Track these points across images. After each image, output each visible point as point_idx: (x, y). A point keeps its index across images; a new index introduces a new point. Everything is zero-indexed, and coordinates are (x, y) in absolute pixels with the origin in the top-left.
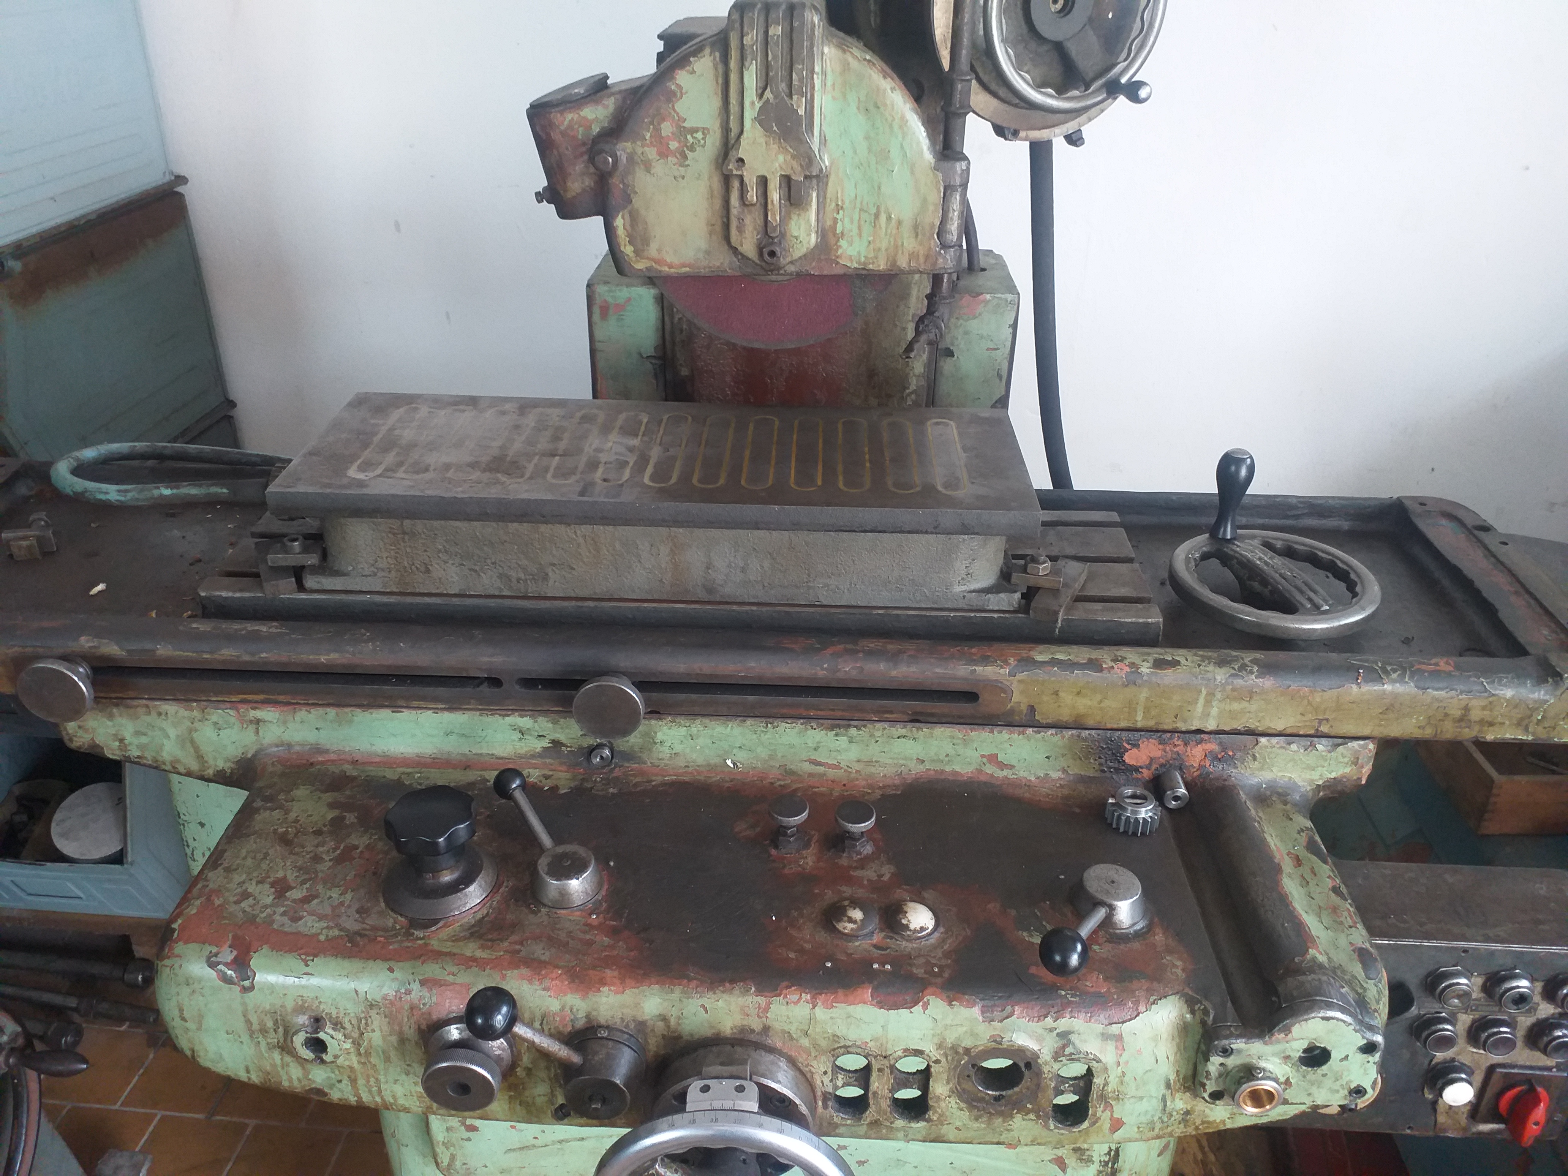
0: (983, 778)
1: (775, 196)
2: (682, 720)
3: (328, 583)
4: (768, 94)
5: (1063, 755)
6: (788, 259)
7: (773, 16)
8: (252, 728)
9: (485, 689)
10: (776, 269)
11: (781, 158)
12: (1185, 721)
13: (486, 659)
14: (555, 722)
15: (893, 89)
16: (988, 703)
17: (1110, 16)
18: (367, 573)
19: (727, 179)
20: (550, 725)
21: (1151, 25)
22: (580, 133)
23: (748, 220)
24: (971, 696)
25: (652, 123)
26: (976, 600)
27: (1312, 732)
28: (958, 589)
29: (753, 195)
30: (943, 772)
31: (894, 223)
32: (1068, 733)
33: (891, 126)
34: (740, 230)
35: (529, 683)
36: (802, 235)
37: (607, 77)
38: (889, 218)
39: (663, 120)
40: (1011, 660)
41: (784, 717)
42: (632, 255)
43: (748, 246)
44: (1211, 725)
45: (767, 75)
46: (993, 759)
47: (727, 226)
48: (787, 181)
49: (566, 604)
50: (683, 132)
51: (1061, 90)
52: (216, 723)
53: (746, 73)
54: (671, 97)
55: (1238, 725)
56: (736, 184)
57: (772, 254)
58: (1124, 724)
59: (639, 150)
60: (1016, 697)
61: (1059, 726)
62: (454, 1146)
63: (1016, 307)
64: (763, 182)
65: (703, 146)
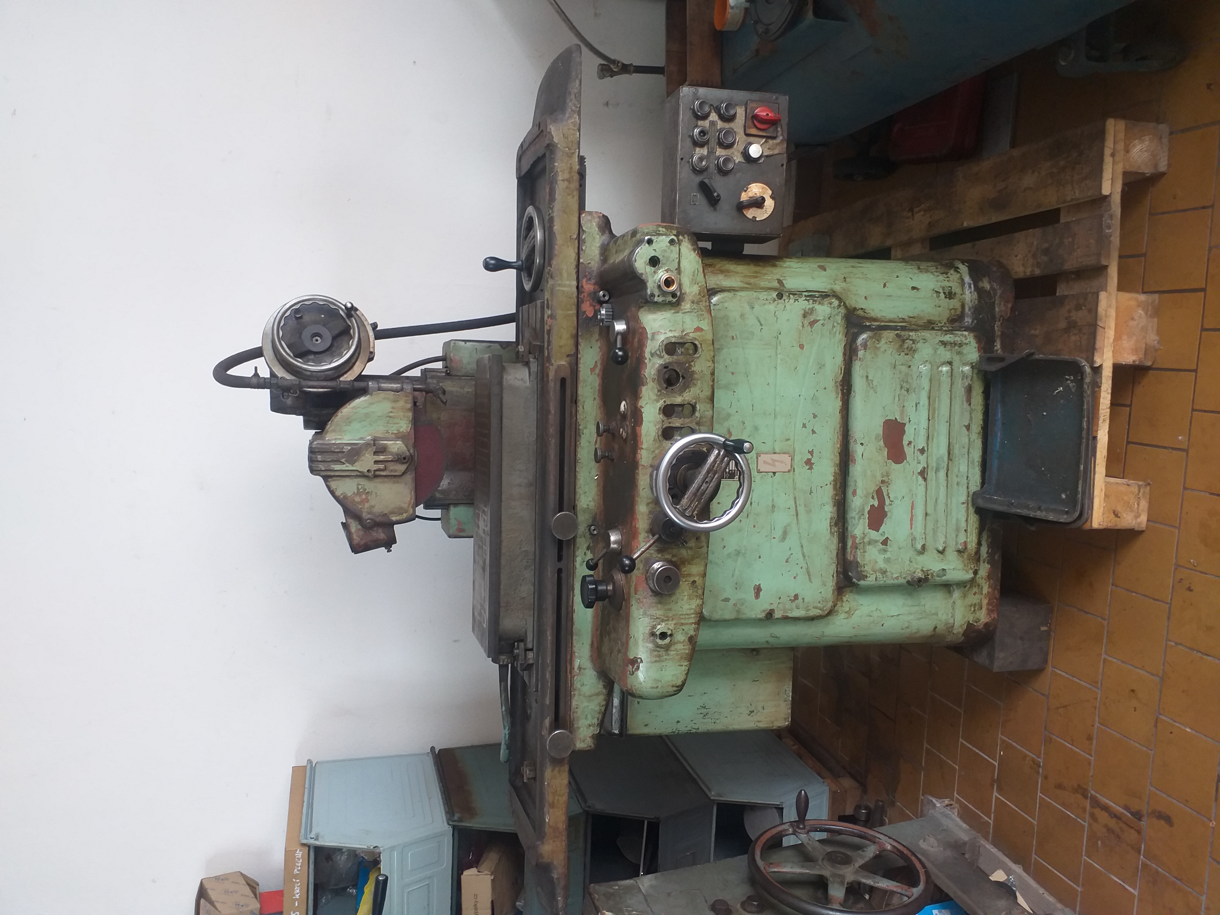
0: (601, 374)
1: (382, 458)
2: (577, 497)
3: (530, 638)
4: (343, 460)
5: (590, 342)
6: (407, 452)
7: (314, 459)
8: (582, 671)
9: (563, 575)
10: (412, 457)
11: (367, 455)
12: (573, 294)
13: (549, 574)
14: (578, 548)
15: (342, 413)
16: (566, 373)
17: (323, 316)
18: (525, 623)
19: (376, 476)
20: (580, 550)
21: (325, 301)
22: (361, 533)
23: (391, 468)
24: (563, 381)
25: (355, 505)
26: (533, 376)
27: (577, 241)
28: (528, 384)
29: (382, 466)
30: (599, 390)
31: (393, 410)
32: (580, 340)
33: (356, 413)
34: (396, 471)
35: (560, 558)
36: (398, 446)
37: (342, 523)
38: (391, 412)
39: (354, 500)
40: (547, 365)
41: (575, 455)
42: (407, 514)
43: (402, 468)
44: (574, 283)
45: (336, 461)
46: (592, 370)
47: (395, 476)
48: (375, 453)
49: (537, 544)
50: (359, 493)
51: (351, 337)
52: (581, 686)
53: (336, 469)
54: (345, 497)
55: (574, 272)
56: (377, 473)
57: (404, 458)
58: (575, 318)
59: (366, 510)
60: (563, 363)
61: (577, 345)
62: (808, 607)
63: (457, 342)
64: (376, 462)
65: (364, 485)
